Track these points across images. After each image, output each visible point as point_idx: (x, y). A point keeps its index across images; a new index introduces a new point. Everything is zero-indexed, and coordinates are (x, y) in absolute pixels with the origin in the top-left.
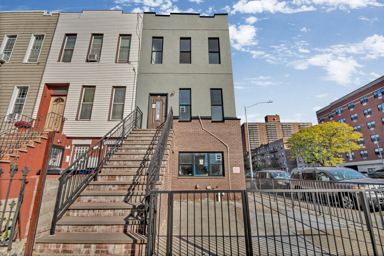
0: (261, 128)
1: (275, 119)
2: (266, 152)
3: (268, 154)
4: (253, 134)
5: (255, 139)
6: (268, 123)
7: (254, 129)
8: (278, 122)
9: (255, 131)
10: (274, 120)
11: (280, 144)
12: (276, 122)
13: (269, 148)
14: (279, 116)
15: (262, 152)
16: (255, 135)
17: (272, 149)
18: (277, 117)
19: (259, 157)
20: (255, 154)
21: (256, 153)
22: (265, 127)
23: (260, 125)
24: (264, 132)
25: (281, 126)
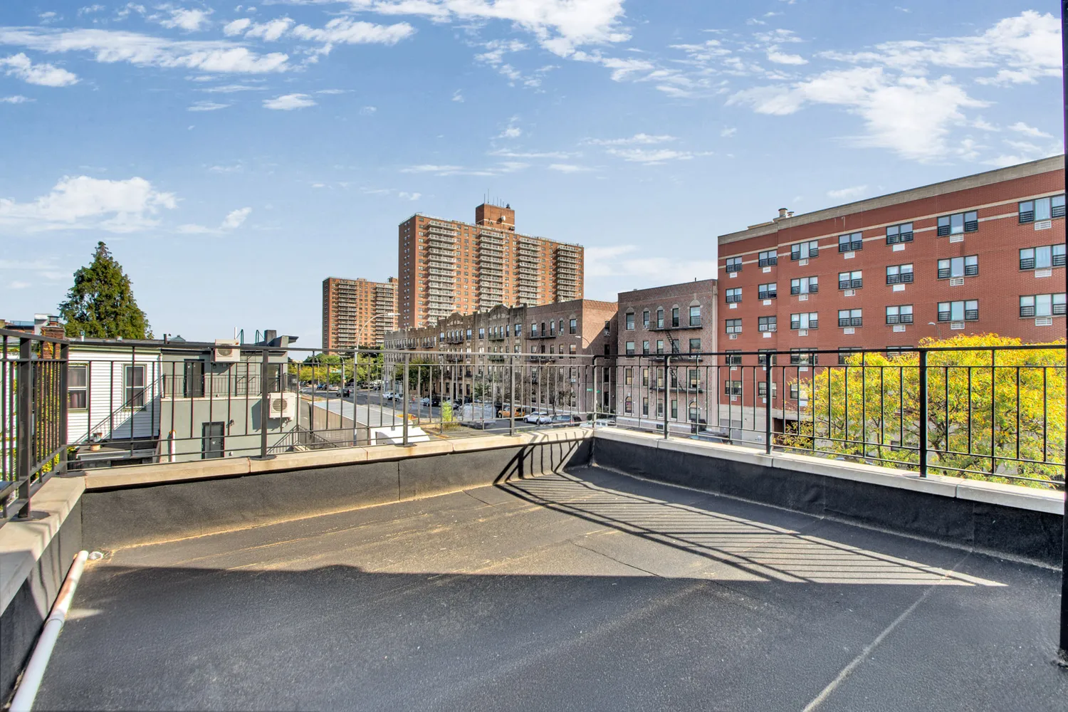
0: (463, 241)
1: (504, 218)
2: (512, 334)
3: (518, 341)
4: (440, 255)
5: (443, 273)
6: (485, 227)
7: (443, 239)
8: (510, 229)
9: (445, 246)
10: (500, 220)
11: (568, 317)
12: (504, 227)
13: (524, 322)
14: (513, 211)
15: (495, 329)
16: (445, 260)
17: (535, 328)
18: (510, 215)
19: (481, 344)
20: (469, 333)
21: (473, 327)
22: (472, 239)
23: (462, 230)
24: (471, 255)
25: (515, 243)
